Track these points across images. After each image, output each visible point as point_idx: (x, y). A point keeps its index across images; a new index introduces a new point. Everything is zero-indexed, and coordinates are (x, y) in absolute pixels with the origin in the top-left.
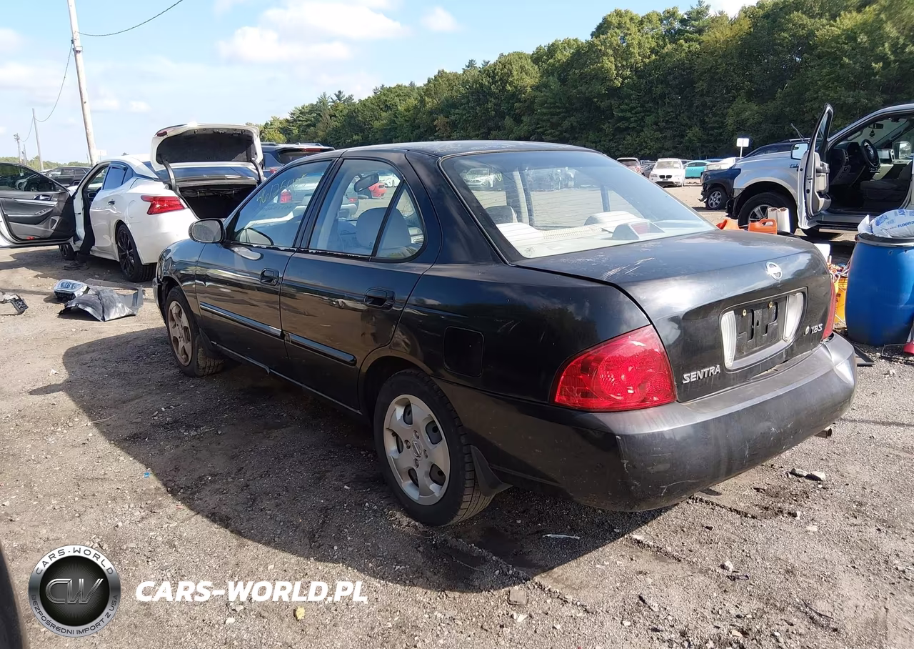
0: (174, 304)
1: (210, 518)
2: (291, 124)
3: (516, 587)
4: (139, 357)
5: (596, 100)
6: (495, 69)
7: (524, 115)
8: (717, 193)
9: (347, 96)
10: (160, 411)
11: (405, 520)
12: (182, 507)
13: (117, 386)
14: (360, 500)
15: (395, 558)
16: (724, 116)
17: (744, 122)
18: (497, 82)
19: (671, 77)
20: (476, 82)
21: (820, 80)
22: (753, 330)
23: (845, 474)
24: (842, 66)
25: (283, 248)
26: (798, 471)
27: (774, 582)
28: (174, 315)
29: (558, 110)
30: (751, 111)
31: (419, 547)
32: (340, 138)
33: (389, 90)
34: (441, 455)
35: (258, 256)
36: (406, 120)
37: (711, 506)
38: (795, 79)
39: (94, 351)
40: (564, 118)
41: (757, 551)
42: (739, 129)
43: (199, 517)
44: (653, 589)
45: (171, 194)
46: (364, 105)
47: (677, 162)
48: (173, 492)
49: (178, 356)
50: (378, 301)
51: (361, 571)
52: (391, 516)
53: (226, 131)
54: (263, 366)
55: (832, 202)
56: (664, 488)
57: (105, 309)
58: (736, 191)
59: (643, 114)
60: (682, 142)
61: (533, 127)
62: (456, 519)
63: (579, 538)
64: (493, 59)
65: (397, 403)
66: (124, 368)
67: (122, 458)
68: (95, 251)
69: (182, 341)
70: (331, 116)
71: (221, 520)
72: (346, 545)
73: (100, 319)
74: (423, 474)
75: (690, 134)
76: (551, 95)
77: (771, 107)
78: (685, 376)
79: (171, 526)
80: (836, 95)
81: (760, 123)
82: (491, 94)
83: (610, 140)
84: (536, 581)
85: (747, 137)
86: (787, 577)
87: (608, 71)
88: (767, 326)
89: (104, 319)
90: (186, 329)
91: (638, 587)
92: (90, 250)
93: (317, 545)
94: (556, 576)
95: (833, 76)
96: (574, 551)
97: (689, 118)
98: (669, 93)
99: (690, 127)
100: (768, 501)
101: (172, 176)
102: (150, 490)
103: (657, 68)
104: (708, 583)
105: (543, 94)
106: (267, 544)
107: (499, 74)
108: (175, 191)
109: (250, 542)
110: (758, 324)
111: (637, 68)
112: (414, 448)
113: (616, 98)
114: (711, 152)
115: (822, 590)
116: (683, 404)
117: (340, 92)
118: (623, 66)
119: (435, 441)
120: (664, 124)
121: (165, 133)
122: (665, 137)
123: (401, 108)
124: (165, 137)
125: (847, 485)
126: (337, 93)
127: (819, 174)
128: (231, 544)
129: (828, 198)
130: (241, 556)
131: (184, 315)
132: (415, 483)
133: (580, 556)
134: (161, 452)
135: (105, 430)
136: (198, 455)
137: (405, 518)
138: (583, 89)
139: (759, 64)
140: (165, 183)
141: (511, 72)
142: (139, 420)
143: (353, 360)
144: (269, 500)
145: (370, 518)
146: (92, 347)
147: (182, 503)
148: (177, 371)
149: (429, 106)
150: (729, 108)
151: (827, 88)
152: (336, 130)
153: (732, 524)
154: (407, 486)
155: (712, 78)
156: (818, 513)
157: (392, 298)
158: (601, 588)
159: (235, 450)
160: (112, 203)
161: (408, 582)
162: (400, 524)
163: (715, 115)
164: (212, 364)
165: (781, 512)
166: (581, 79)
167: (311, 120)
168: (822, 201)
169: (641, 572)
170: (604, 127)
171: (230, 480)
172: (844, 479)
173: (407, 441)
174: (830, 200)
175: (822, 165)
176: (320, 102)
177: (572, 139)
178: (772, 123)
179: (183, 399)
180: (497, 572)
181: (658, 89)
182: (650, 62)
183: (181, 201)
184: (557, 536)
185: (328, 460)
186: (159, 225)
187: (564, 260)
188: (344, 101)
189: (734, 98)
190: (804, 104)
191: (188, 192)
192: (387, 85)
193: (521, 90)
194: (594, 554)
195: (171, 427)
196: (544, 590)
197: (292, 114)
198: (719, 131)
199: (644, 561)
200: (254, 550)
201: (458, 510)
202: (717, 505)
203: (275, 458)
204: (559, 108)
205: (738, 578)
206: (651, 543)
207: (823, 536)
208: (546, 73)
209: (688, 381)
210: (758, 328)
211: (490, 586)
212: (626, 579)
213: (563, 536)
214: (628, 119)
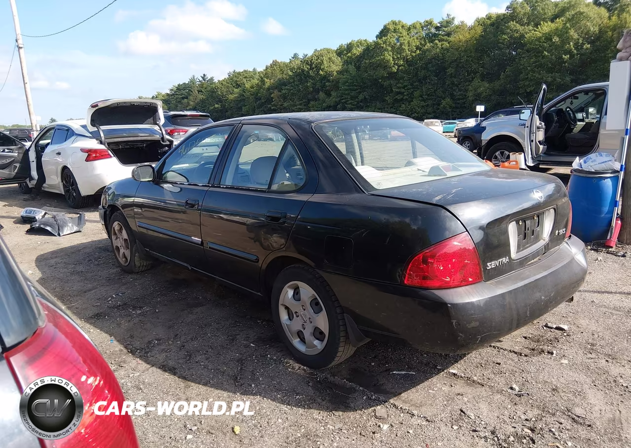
0: (116, 223)
1: (162, 369)
2: (170, 97)
3: (379, 407)
4: (89, 261)
5: (380, 80)
6: (312, 60)
7: (332, 90)
8: (467, 142)
9: (209, 78)
10: (113, 298)
11: (297, 366)
12: (140, 362)
13: (78, 281)
14: (264, 353)
15: (295, 391)
16: (466, 91)
17: (479, 95)
18: (314, 68)
19: (430, 65)
20: (299, 68)
21: (529, 66)
22: (525, 233)
23: (580, 326)
24: (544, 57)
25: (201, 185)
26: (549, 325)
27: (546, 397)
28: (116, 231)
29: (355, 88)
30: (484, 87)
31: (309, 383)
32: (205, 106)
33: (239, 73)
34: (322, 321)
35: (179, 190)
36: (251, 94)
37: (497, 350)
38: (512, 66)
39: (56, 257)
40: (360, 92)
41: (532, 377)
42: (476, 100)
43: (154, 369)
44: (469, 405)
45: (102, 147)
46: (222, 84)
47: (437, 122)
48: (133, 352)
49: (119, 259)
50: (275, 219)
51: (274, 400)
52: (287, 363)
53: (139, 104)
54: (186, 265)
55: (547, 148)
56: (479, 338)
57: (60, 228)
58: (483, 141)
59: (412, 90)
60: (439, 109)
61: (339, 99)
62: (333, 364)
63: (414, 373)
64: (310, 53)
65: (288, 287)
66: (80, 268)
67: (92, 330)
68: (46, 187)
69: (122, 249)
70: (199, 91)
71: (170, 370)
72: (259, 383)
73: (56, 234)
74: (309, 333)
75: (444, 103)
76: (350, 77)
77: (497, 84)
78: (488, 264)
79: (135, 375)
80: (540, 76)
81: (490, 95)
82: (310, 77)
83: (391, 107)
84: (392, 402)
85: (482, 105)
86: (553, 393)
87: (388, 61)
88: (533, 231)
89: (59, 235)
90: (126, 240)
91: (460, 403)
92: (42, 186)
93: (240, 384)
94: (404, 399)
95: (538, 63)
96: (412, 382)
97: (443, 92)
98: (429, 76)
99: (444, 99)
100: (533, 345)
101: (102, 135)
102: (116, 351)
103: (421, 59)
104: (504, 399)
105: (344, 77)
106: (205, 384)
107: (315, 63)
108: (105, 145)
109: (193, 384)
110: (528, 230)
111: (407, 59)
112: (301, 316)
113: (394, 79)
114: (458, 115)
115: (577, 400)
116: (487, 283)
117: (204, 75)
118: (398, 58)
119: (318, 311)
120: (426, 96)
121: (97, 106)
122: (428, 105)
123: (248, 86)
124: (97, 108)
125: (582, 333)
126: (203, 76)
127: (539, 130)
128: (180, 386)
129: (545, 146)
130: (188, 393)
131: (124, 232)
132: (303, 340)
133: (417, 385)
134: (119, 325)
135: (75, 312)
136: (145, 326)
137: (296, 364)
138: (372, 73)
139: (489, 56)
140: (97, 139)
141: (322, 62)
142: (99, 304)
143: (257, 259)
144: (201, 355)
145: (272, 365)
146: (55, 254)
147: (140, 359)
148: (118, 269)
149: (267, 85)
150: (469, 85)
151: (534, 72)
152: (203, 101)
153: (513, 360)
154: (296, 342)
155: (457, 65)
156: (566, 351)
157: (285, 217)
158: (434, 405)
159: (169, 323)
160: (59, 154)
161: (306, 406)
162: (293, 368)
163: (460, 90)
164: (145, 264)
165: (543, 351)
166: (370, 66)
167: (184, 94)
168: (541, 147)
169: (459, 394)
170: (387, 99)
171: (170, 342)
172: (580, 329)
173: (296, 312)
174: (546, 147)
175: (541, 124)
176: (191, 82)
177: (366, 107)
178: (498, 95)
179: (127, 288)
180: (365, 398)
181: (422, 74)
182: (416, 55)
183: (109, 152)
184: (400, 373)
185: (236, 327)
186: (93, 169)
187: (404, 190)
188: (208, 81)
189: (473, 78)
190: (519, 83)
191: (113, 146)
192: (237, 70)
193: (330, 74)
194: (426, 383)
195: (122, 308)
196: (397, 408)
197: (171, 90)
198: (463, 101)
199: (459, 387)
200: (196, 388)
201: (335, 357)
202: (501, 348)
203: (199, 327)
204: (356, 86)
205: (523, 395)
206: (463, 375)
207: (572, 366)
208: (346, 63)
209: (490, 268)
210: (529, 232)
211: (361, 407)
212: (450, 399)
213: (403, 372)
214: (402, 93)
